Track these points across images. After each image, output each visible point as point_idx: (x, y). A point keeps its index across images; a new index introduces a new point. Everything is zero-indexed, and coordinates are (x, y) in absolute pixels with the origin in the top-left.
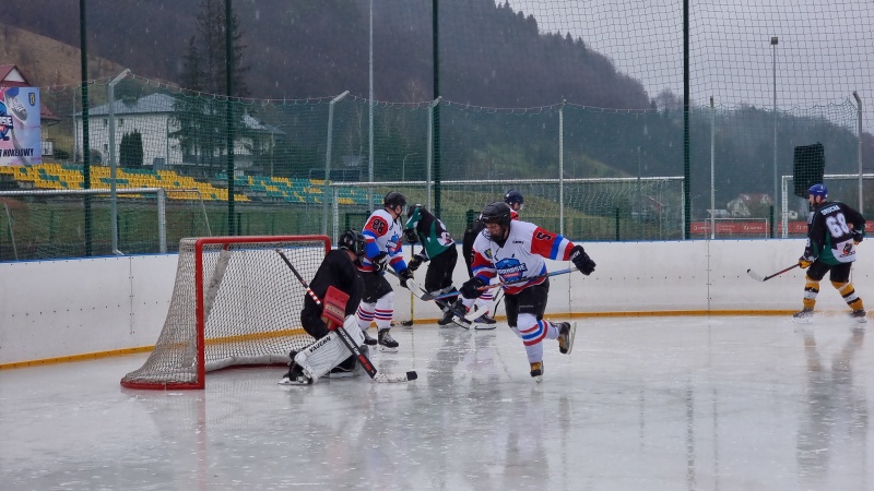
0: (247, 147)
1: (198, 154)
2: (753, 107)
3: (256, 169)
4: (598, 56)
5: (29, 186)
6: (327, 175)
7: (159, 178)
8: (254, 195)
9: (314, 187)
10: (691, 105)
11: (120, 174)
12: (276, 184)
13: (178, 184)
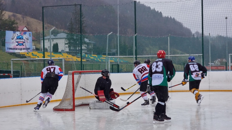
0: (86, 47)
1: (73, 49)
2: (221, 36)
3: (88, 53)
4: (179, 22)
5: (29, 57)
6: (107, 54)
7: (63, 55)
8: (87, 59)
9: (103, 57)
10: (204, 35)
11: (53, 54)
12: (93, 56)
13: (67, 57)
